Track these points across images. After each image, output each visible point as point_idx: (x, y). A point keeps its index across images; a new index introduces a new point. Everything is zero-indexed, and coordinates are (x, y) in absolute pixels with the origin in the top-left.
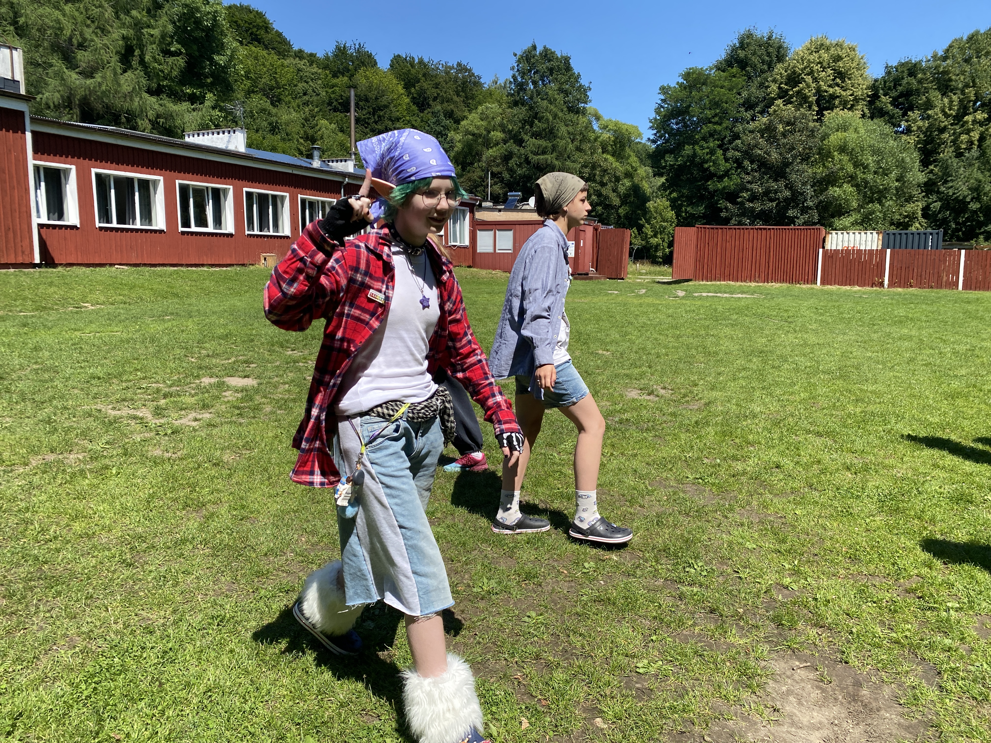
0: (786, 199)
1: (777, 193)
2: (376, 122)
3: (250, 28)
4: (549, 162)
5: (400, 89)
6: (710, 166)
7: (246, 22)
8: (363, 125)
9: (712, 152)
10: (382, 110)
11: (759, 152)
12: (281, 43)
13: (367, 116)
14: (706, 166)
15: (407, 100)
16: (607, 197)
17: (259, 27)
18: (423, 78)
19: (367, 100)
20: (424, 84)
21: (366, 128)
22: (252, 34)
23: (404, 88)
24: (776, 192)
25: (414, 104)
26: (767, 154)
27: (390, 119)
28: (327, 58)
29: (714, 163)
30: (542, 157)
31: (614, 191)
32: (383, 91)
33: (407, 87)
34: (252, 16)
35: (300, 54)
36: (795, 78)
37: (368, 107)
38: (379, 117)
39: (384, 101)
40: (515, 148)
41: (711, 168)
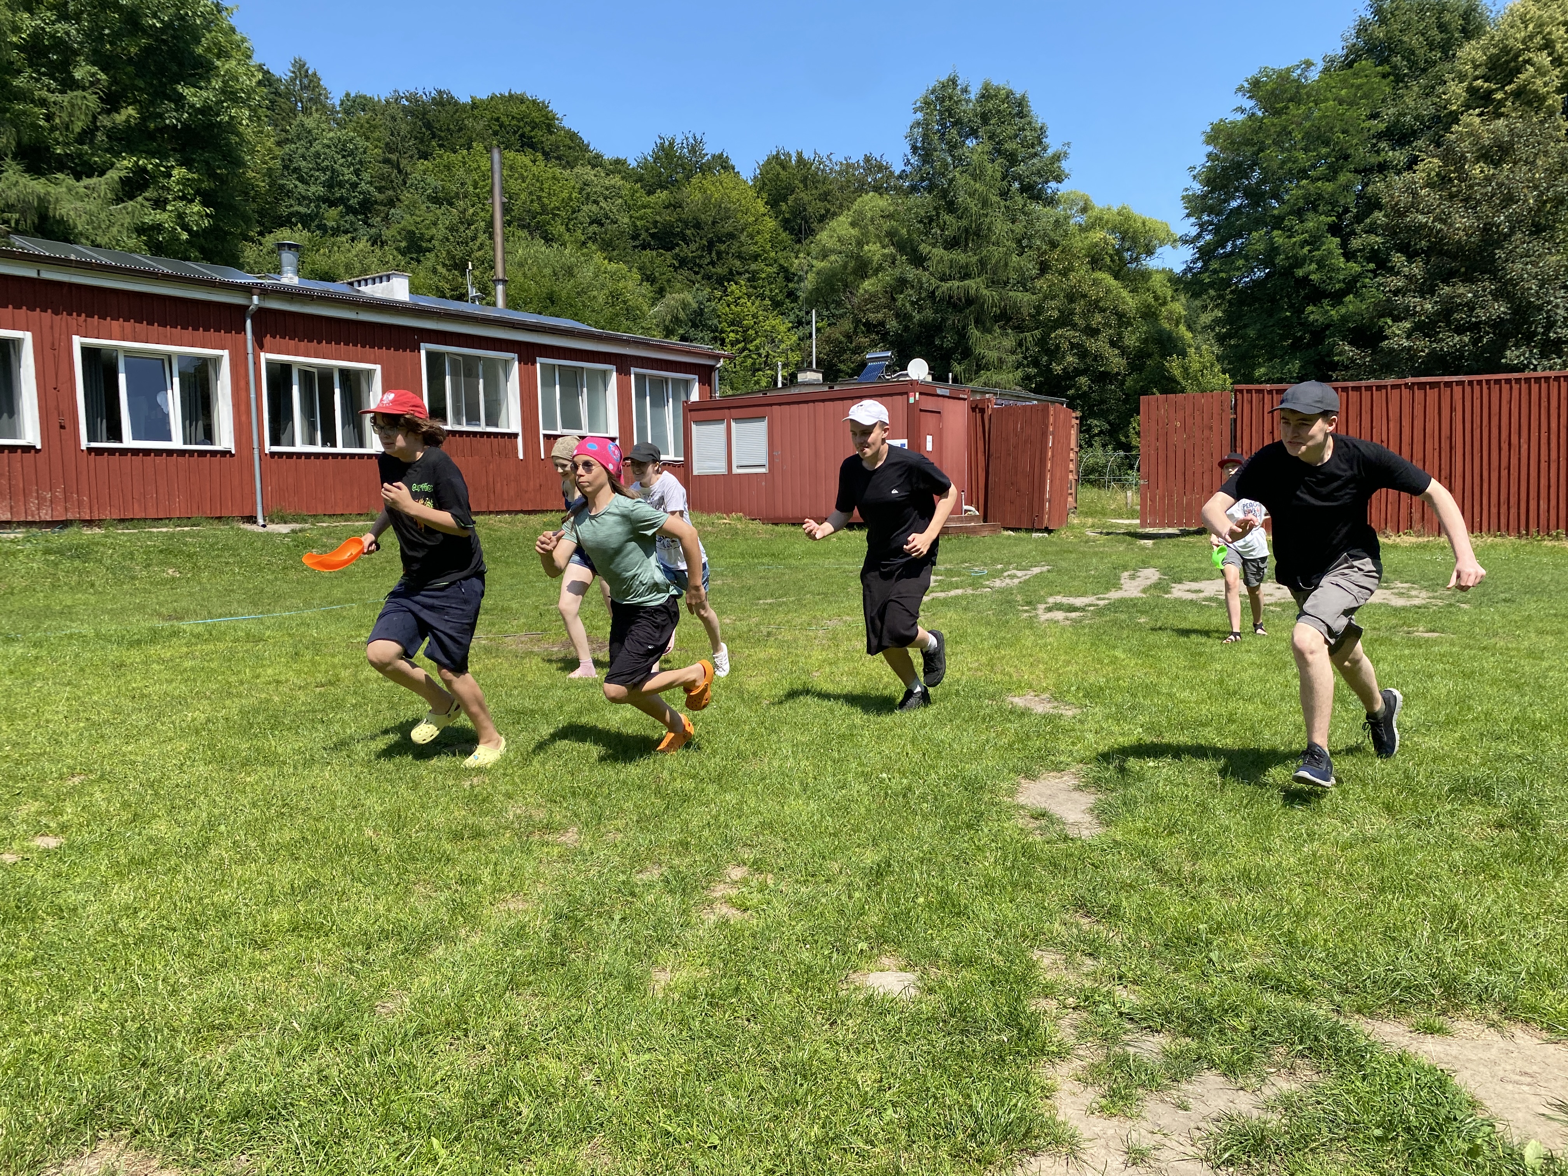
0: (1497, 324)
1: (1472, 309)
2: (713, 263)
3: (519, 128)
4: (972, 292)
5: (761, 207)
6: (1309, 273)
7: (513, 118)
8: (691, 269)
9: (1314, 241)
10: (724, 242)
11: (1422, 218)
12: (570, 148)
13: (699, 253)
14: (1300, 273)
15: (771, 224)
16: (1098, 357)
17: (535, 126)
18: (801, 186)
19: (698, 226)
20: (802, 195)
21: (696, 273)
22: (522, 136)
23: (766, 203)
24: (1471, 307)
25: (785, 230)
26: (1441, 221)
27: (740, 257)
28: (644, 165)
29: (1321, 264)
30: (956, 283)
31: (1113, 344)
32: (727, 210)
33: (773, 203)
34: (523, 108)
35: (596, 162)
36: (1507, 62)
37: (701, 239)
38: (719, 253)
39: (728, 227)
40: (911, 273)
41: (1312, 277)
